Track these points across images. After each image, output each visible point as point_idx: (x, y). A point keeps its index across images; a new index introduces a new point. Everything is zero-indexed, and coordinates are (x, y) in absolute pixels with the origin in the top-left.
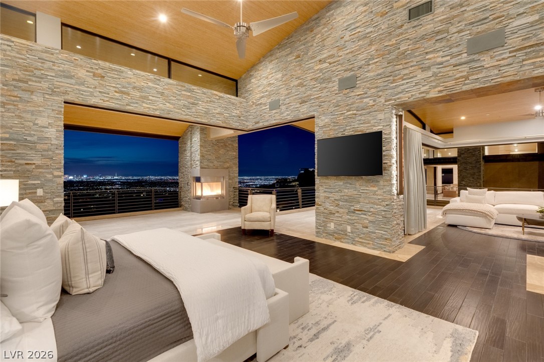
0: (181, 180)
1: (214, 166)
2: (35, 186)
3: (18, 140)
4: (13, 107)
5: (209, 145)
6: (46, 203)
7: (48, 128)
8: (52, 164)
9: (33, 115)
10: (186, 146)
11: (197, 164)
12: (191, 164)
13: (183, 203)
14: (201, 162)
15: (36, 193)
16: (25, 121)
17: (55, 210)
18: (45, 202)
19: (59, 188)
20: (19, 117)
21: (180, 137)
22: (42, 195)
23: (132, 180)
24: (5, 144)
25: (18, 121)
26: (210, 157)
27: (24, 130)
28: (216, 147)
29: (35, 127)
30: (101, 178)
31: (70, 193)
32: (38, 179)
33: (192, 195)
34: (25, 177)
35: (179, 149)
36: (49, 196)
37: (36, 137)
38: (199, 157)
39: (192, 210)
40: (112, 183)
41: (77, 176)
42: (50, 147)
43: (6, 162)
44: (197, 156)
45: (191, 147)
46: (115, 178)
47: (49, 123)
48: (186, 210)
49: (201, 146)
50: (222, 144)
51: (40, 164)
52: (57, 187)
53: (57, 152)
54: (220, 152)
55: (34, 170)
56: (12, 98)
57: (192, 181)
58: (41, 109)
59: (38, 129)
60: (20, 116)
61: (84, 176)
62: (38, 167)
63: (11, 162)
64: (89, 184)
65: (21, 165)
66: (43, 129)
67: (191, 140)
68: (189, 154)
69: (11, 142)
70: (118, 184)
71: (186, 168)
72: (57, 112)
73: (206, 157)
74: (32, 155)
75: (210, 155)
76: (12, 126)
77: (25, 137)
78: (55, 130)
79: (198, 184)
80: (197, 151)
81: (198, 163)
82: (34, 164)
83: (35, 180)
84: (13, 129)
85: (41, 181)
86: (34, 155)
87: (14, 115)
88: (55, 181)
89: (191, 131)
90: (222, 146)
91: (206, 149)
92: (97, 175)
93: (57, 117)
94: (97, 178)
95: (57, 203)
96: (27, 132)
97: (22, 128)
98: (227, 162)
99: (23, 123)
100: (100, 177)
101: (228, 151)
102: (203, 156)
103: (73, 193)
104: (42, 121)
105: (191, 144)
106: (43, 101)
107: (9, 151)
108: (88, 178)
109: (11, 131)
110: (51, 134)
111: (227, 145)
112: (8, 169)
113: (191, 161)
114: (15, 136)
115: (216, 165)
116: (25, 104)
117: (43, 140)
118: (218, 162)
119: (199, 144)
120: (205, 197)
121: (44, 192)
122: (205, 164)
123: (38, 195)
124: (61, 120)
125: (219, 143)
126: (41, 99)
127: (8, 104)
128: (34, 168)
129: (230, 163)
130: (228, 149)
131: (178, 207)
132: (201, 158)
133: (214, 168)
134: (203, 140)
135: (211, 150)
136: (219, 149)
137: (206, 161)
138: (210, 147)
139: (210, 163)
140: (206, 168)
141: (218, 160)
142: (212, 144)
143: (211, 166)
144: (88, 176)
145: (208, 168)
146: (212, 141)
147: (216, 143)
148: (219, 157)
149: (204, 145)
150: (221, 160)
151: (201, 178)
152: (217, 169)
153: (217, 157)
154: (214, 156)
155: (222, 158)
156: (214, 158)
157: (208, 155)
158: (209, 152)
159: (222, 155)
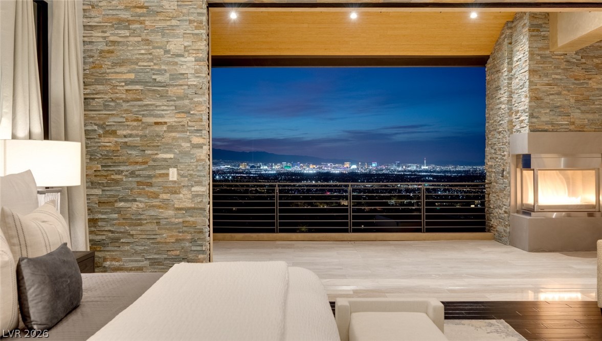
0: (490, 163)
1: (573, 123)
2: (166, 163)
3: (145, 83)
4: (139, 26)
5: (558, 68)
6: (181, 195)
7: (182, 56)
8: (190, 123)
9: (163, 35)
10: (499, 79)
11: (522, 121)
12: (511, 122)
13: (494, 222)
14: (531, 116)
15: (167, 175)
16: (154, 48)
17: (194, 208)
18: (180, 193)
19: (199, 168)
20: (147, 42)
21: (488, 57)
22: (175, 179)
23: (454, 172)
24: (130, 90)
25: (146, 49)
26: (558, 100)
27: (152, 64)
28: (578, 71)
29: (166, 58)
30: (400, 169)
31: (275, 186)
32: (170, 150)
33: (513, 203)
34: (154, 146)
35: (488, 86)
36: (185, 181)
37: (167, 75)
38: (527, 100)
39: (510, 240)
41: (363, 164)
42: (186, 92)
43: (132, 121)
44: (523, 102)
45: (510, 79)
46: (423, 168)
47: (185, 47)
48: (499, 239)
49: (532, 72)
51: (174, 124)
52: (196, 166)
53: (196, 100)
54: (593, 84)
55: (165, 135)
56: (138, 10)
57: (513, 168)
58: (174, 22)
59: (171, 59)
60: (148, 40)
61: (374, 165)
62: (172, 129)
63: (137, 120)
65: (149, 125)
66: (176, 60)
67: (511, 59)
68: (504, 98)
69: (138, 87)
71: (499, 133)
72: (195, 24)
73: (547, 100)
74: (163, 108)
75: (559, 94)
76: (137, 59)
77: (154, 77)
78: (193, 59)
79: (528, 174)
80: (523, 86)
81: (525, 117)
82: (165, 123)
83: (167, 152)
84: (140, 64)
85: (175, 153)
86: (165, 108)
87: (139, 39)
88: (193, 154)
89: (511, 36)
90: (597, 66)
91: (546, 80)
92: (393, 162)
93: (197, 34)
94: (393, 167)
95: (197, 196)
96: (156, 67)
97: (151, 60)
99: (151, 51)
100: (398, 166)
102: (537, 99)
103: (279, 186)
104: (175, 45)
105: (510, 70)
106: (176, 8)
107: (135, 102)
108: (379, 168)
109: (137, 67)
110: (188, 68)
112: (134, 132)
113: (510, 116)
114: (142, 76)
115: (578, 122)
116: (153, 18)
117: (178, 78)
118: (583, 112)
119: (527, 68)
120: (543, 209)
121: (178, 174)
122: (544, 119)
123: (171, 179)
124: (201, 40)
125: (587, 57)
126: (174, 5)
127: (134, 22)
128: (165, 131)
131: (483, 230)
132: (533, 104)
133: (571, 131)
134: (538, 55)
135: (561, 79)
136: (587, 77)
137: (548, 111)
138: (560, 71)
139: (560, 117)
140: (546, 131)
141: (583, 108)
142: (565, 63)
143: (562, 125)
144: (380, 164)
145: (553, 131)
146: (566, 54)
147: (577, 60)
148: (587, 99)
149: (540, 69)
150: (593, 106)
151: (532, 156)
152: (580, 131)
153: (580, 97)
154: (573, 97)
155: (596, 100)
156: (572, 101)
157: (553, 94)
158: (555, 87)
159: (597, 92)
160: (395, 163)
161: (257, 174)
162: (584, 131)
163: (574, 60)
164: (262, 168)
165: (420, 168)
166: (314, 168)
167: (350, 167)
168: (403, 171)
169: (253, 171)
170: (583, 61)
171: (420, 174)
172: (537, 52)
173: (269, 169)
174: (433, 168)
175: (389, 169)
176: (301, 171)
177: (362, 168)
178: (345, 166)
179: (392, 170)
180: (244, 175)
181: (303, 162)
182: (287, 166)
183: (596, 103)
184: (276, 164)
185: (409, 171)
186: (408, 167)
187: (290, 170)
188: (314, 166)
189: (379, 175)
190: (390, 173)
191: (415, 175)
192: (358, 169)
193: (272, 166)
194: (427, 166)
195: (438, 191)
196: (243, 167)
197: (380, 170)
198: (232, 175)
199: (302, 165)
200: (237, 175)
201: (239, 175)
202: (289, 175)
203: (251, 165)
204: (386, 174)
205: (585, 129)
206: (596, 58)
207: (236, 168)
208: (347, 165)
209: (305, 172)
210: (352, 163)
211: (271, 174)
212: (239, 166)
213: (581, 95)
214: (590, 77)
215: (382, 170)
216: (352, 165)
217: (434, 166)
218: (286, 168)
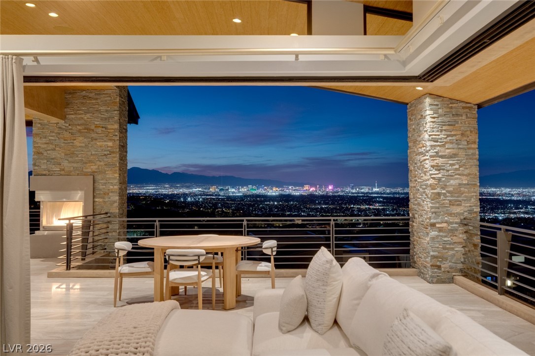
1: (63, 170)
5: (53, 132)
14: (34, 165)
23: (402, 194)
26: (53, 154)
28: (67, 135)
30: (354, 191)
40: (368, 199)
41: (321, 187)
50: (79, 127)
54: (77, 143)
61: (330, 187)
64: (336, 201)
70: (379, 202)
73: (45, 154)
75: (54, 150)
90: (79, 131)
91: (44, 141)
92: (347, 185)
94: (348, 190)
98: (90, 162)
100: (352, 188)
101: (93, 139)
102: (38, 153)
108: (335, 190)
111: (93, 127)
115: (66, 169)
118: (69, 162)
122: (43, 167)
129: (98, 163)
130: (94, 135)
132: (36, 157)
133: (61, 175)
134: (40, 123)
135: (55, 140)
136: (72, 138)
137: (45, 161)
138: (54, 134)
139: (54, 166)
140: (45, 175)
141: (70, 159)
142: (57, 129)
143: (56, 171)
144: (335, 186)
145: (49, 175)
146: (58, 123)
147: (66, 127)
148: (73, 153)
149: (41, 133)
150: (77, 158)
151: (36, 192)
152: (68, 175)
153: (68, 152)
154: (63, 152)
155: (79, 154)
156: (63, 154)
157: (49, 150)
158: (51, 145)
159: (80, 149)
160: (350, 186)
161: (225, 196)
162: (70, 175)
163: (64, 127)
164: (230, 190)
165: (372, 190)
166: (277, 190)
167: (309, 190)
168: (356, 193)
169: (222, 193)
170: (70, 127)
171: (372, 195)
172: (38, 122)
173: (236, 191)
174: (384, 190)
175: (344, 192)
176: (265, 193)
177: (320, 190)
178: (305, 189)
179: (347, 192)
180: (213, 197)
181: (267, 185)
182: (252, 189)
183: (79, 156)
184: (242, 187)
185: (362, 193)
186: (362, 189)
187: (255, 192)
188: (277, 189)
189: (335, 196)
190: (345, 195)
191: (367, 196)
192: (316, 191)
193: (239, 189)
194: (378, 188)
195: (387, 210)
196: (213, 189)
197: (336, 192)
198: (203, 197)
199: (266, 188)
200: (207, 197)
201: (209, 197)
202: (254, 197)
203: (220, 188)
204: (342, 196)
205: (71, 174)
206: (79, 125)
207: (206, 191)
208: (306, 187)
209: (269, 194)
210: (311, 186)
211: (238, 196)
212: (209, 189)
213: (69, 151)
214: (75, 138)
215: (338, 192)
216: (311, 188)
217: (384, 188)
218: (252, 191)
